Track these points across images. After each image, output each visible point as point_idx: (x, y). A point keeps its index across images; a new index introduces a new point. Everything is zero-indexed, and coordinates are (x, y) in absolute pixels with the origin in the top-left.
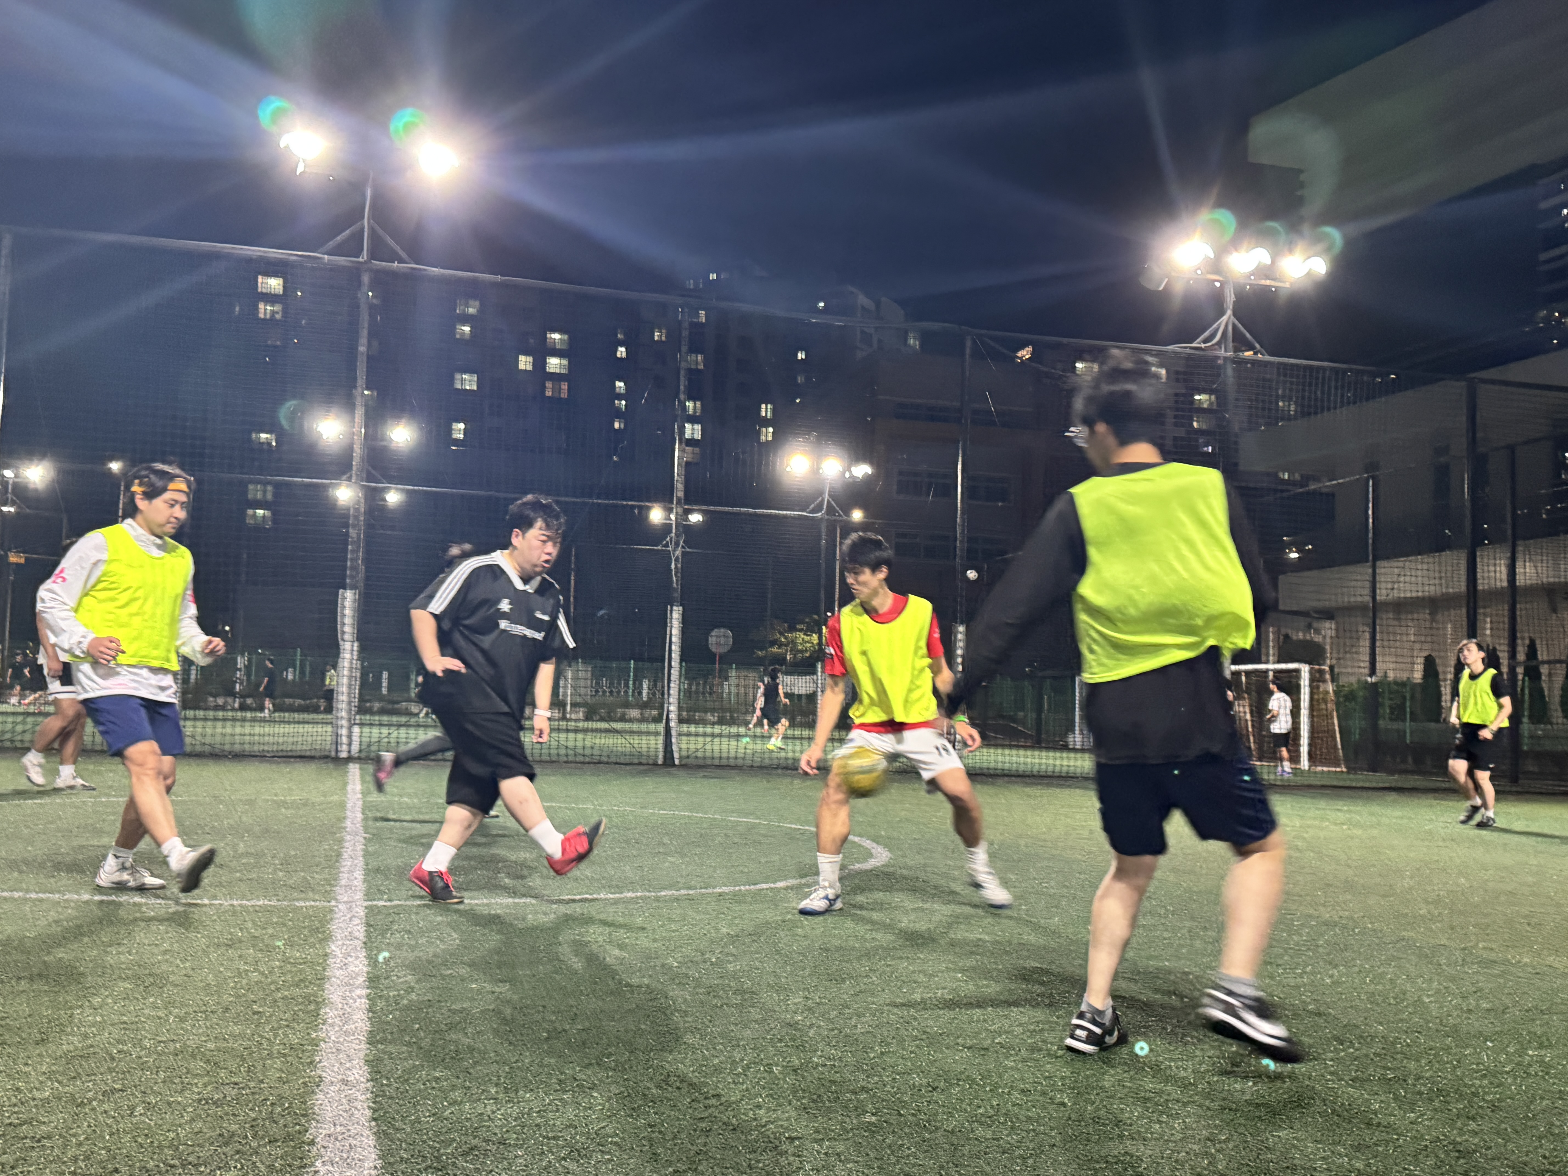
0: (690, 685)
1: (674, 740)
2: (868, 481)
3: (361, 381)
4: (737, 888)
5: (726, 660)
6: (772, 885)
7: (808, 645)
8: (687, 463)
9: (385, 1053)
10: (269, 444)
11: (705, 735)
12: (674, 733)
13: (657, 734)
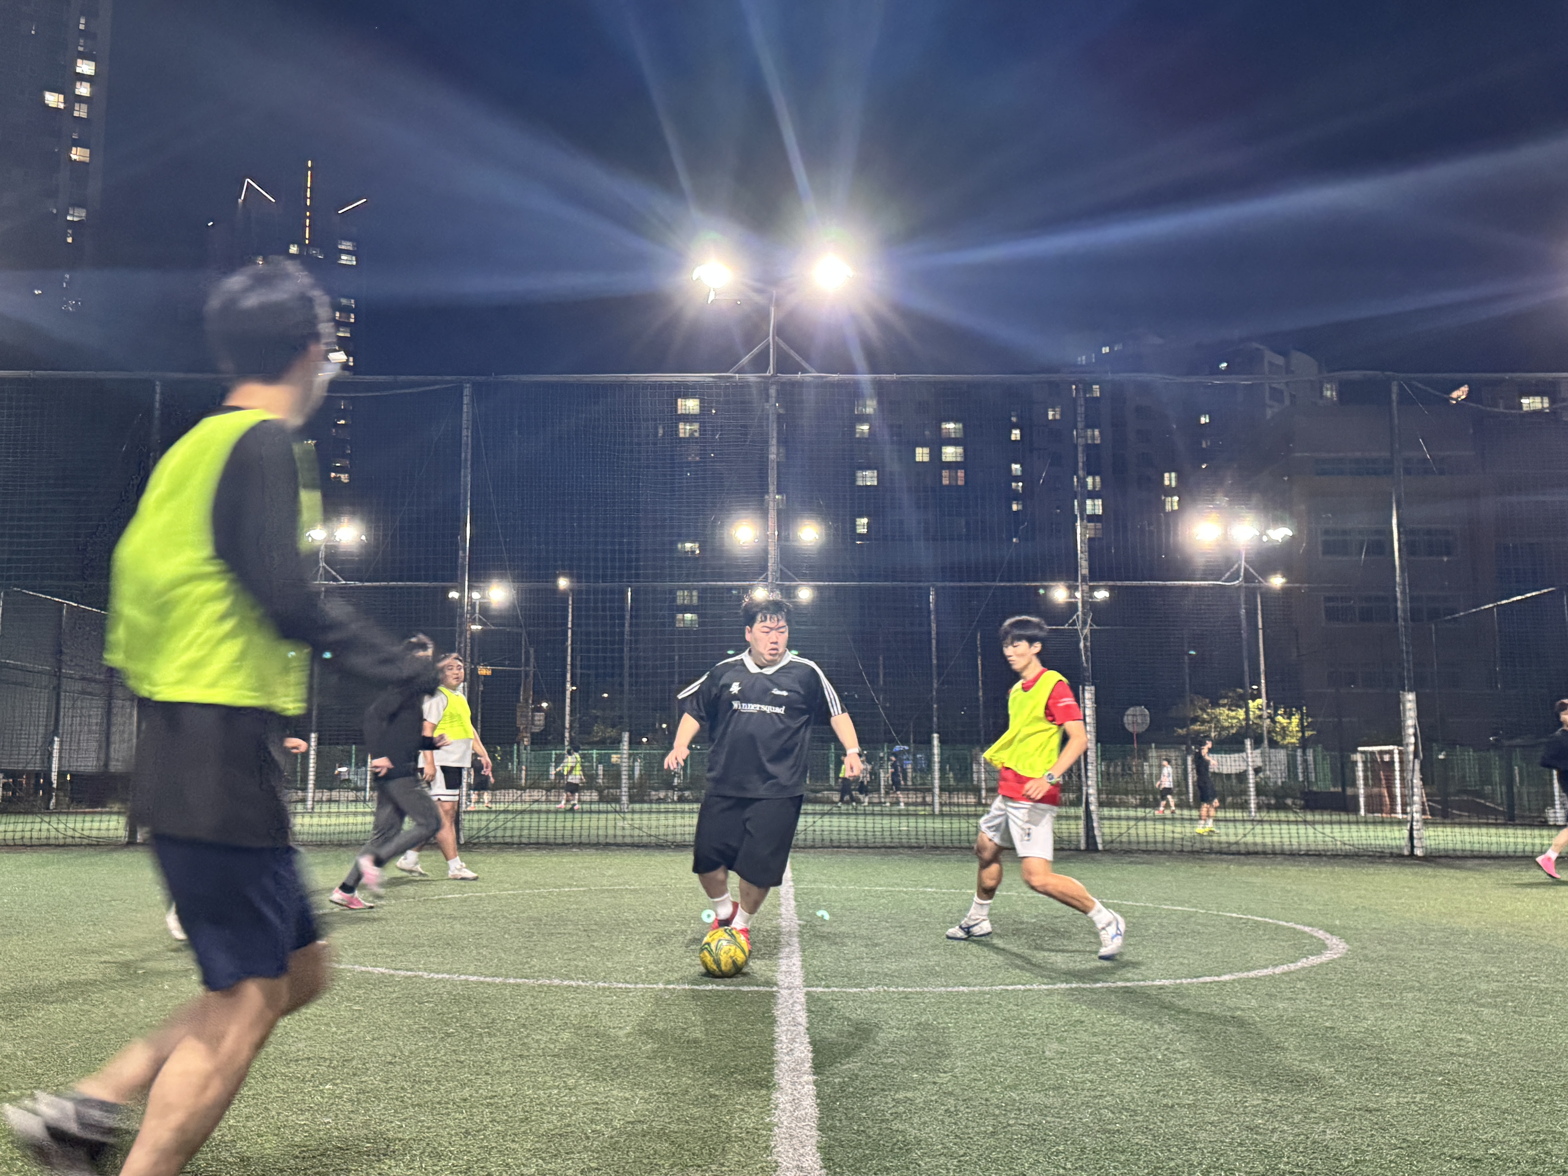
0: (1108, 767)
1: (1095, 825)
2: (1290, 543)
3: (772, 488)
4: (1178, 981)
5: (1145, 739)
6: (1216, 979)
7: (1235, 721)
8: (1090, 539)
9: (836, 1140)
10: (693, 552)
11: (1128, 819)
12: (1095, 817)
13: (1077, 818)
